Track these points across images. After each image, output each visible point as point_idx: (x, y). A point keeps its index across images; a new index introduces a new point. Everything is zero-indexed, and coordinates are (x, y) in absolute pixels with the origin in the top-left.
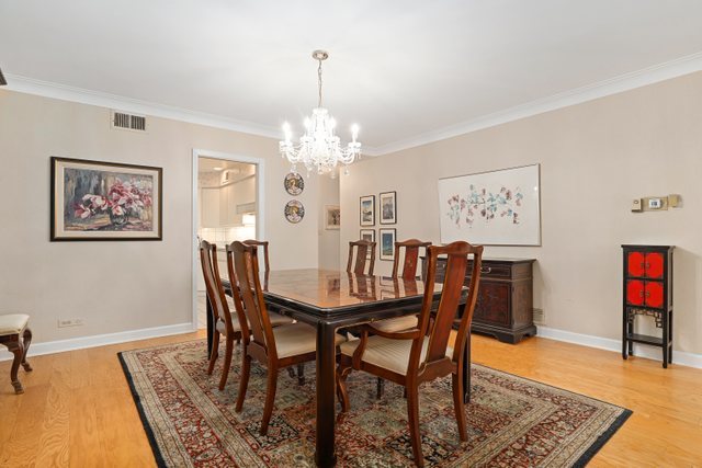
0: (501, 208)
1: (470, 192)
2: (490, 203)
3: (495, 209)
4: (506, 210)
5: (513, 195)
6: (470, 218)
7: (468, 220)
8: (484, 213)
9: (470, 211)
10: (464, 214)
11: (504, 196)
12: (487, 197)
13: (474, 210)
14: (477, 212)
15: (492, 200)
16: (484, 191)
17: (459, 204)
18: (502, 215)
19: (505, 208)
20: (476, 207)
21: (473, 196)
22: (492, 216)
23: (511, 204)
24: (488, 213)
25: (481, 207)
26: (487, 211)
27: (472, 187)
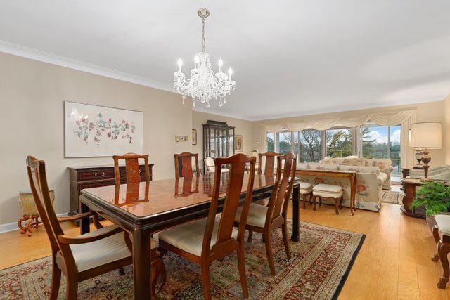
0: (122, 133)
1: (99, 119)
2: (114, 129)
3: (118, 133)
4: (125, 135)
5: (130, 126)
6: (98, 137)
7: (96, 139)
8: (109, 135)
9: (98, 132)
10: (92, 134)
11: (124, 125)
12: (112, 124)
13: (101, 132)
14: (104, 134)
15: (116, 127)
16: (110, 120)
17: (88, 126)
18: (123, 138)
19: (125, 133)
20: (103, 130)
21: (101, 121)
22: (116, 138)
23: (129, 131)
24: (113, 135)
25: (107, 131)
26: (112, 134)
27: (100, 115)
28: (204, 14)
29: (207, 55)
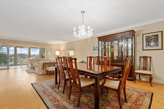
28: (83, 12)
29: (84, 25)
